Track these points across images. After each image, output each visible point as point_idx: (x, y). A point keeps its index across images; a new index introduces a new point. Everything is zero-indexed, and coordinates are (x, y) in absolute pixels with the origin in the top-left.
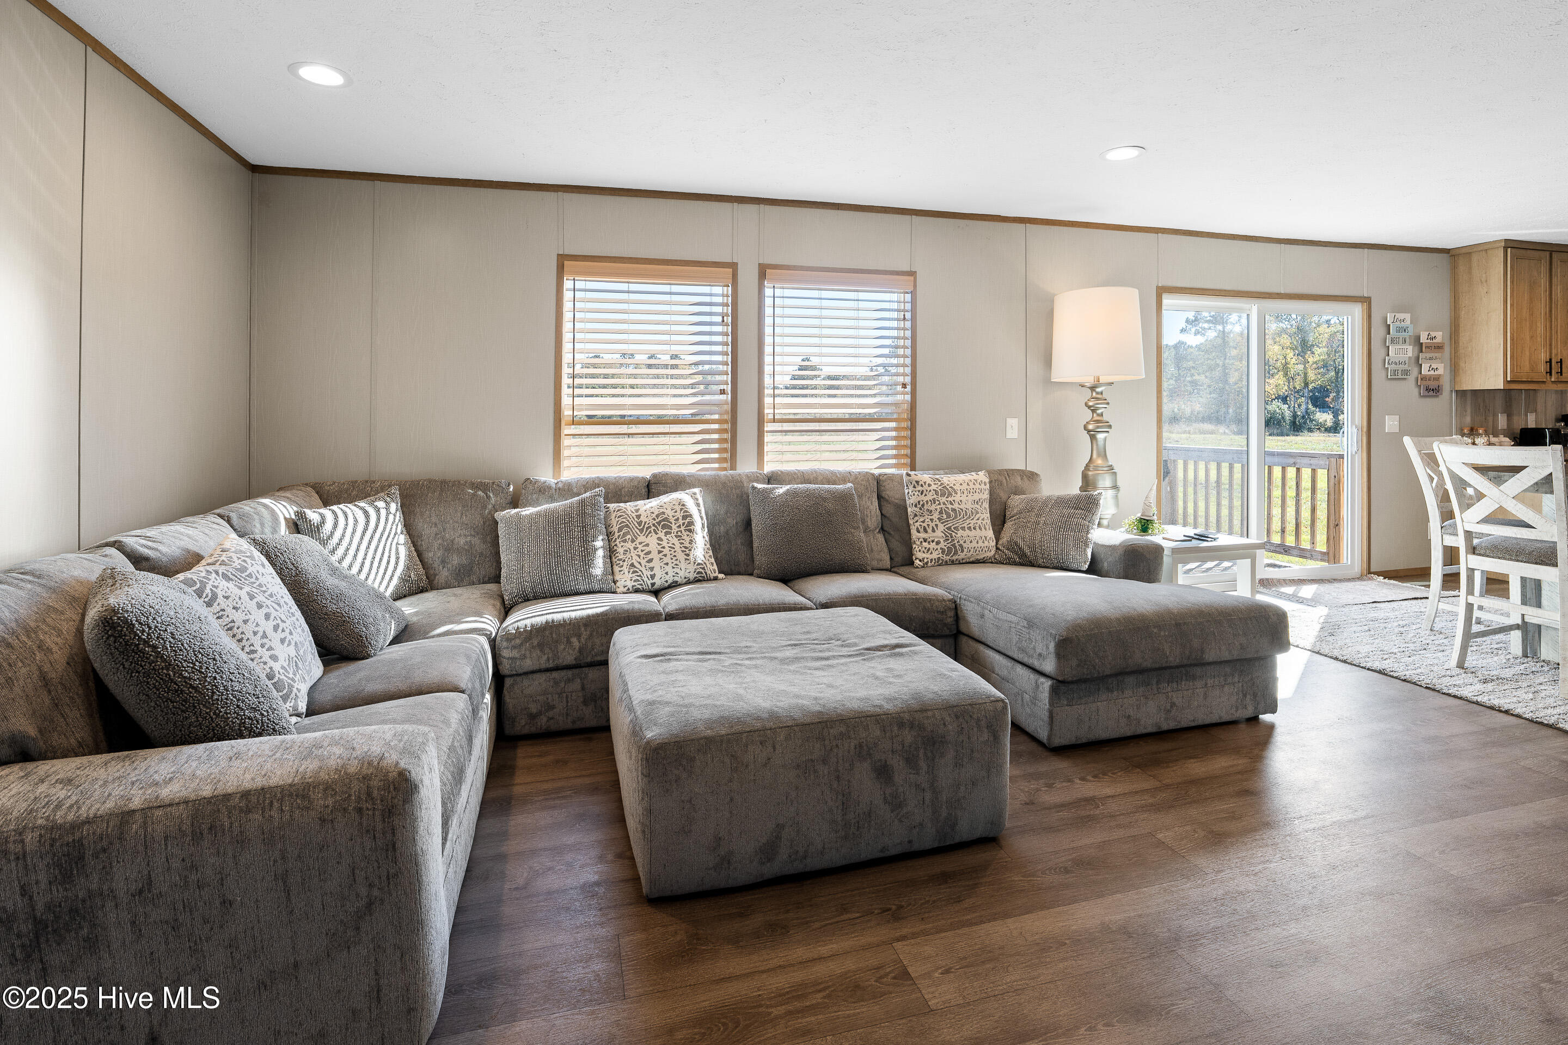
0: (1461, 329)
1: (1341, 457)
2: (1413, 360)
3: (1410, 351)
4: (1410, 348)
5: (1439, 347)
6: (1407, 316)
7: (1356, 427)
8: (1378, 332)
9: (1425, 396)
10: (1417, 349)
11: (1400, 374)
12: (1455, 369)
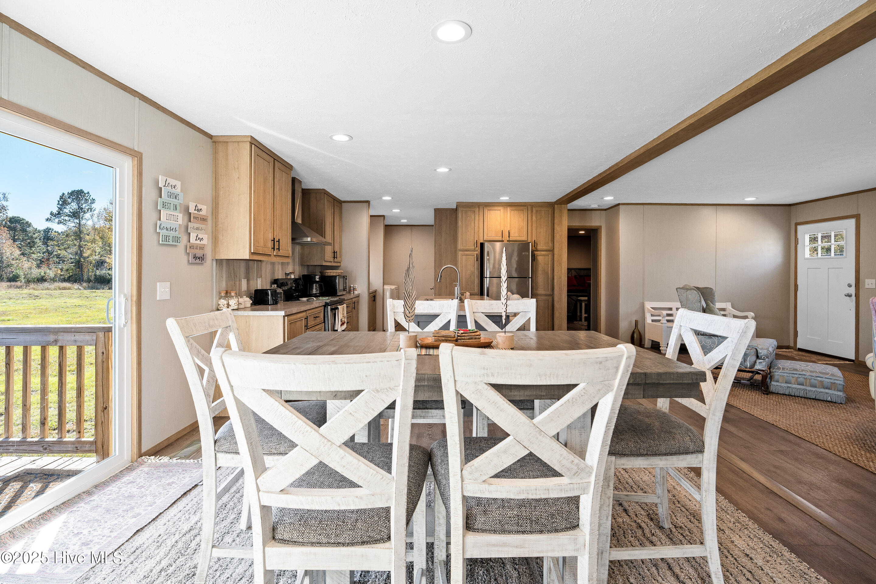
0: (220, 207)
1: (109, 330)
2: (183, 229)
3: (181, 219)
4: (180, 216)
5: (204, 220)
6: (178, 184)
7: (125, 295)
8: (149, 194)
9: (192, 264)
10: (186, 218)
11: (170, 240)
12: (215, 240)
